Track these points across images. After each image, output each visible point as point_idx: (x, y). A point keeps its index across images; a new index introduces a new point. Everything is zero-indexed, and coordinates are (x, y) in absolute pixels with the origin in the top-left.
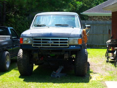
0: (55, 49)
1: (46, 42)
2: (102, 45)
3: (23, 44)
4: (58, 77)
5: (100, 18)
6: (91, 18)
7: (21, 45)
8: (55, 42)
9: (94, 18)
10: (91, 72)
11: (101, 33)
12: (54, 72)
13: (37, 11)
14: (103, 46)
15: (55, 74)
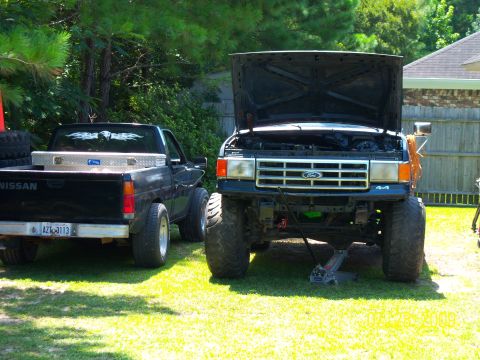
0: (328, 195)
1: (299, 174)
2: (454, 196)
3: (228, 180)
4: (332, 282)
5: (445, 98)
6: (415, 98)
7: (221, 182)
8: (325, 175)
9: (426, 97)
10: (432, 273)
11: (452, 152)
12: (321, 268)
13: (222, 68)
14: (460, 196)
15: (323, 273)
